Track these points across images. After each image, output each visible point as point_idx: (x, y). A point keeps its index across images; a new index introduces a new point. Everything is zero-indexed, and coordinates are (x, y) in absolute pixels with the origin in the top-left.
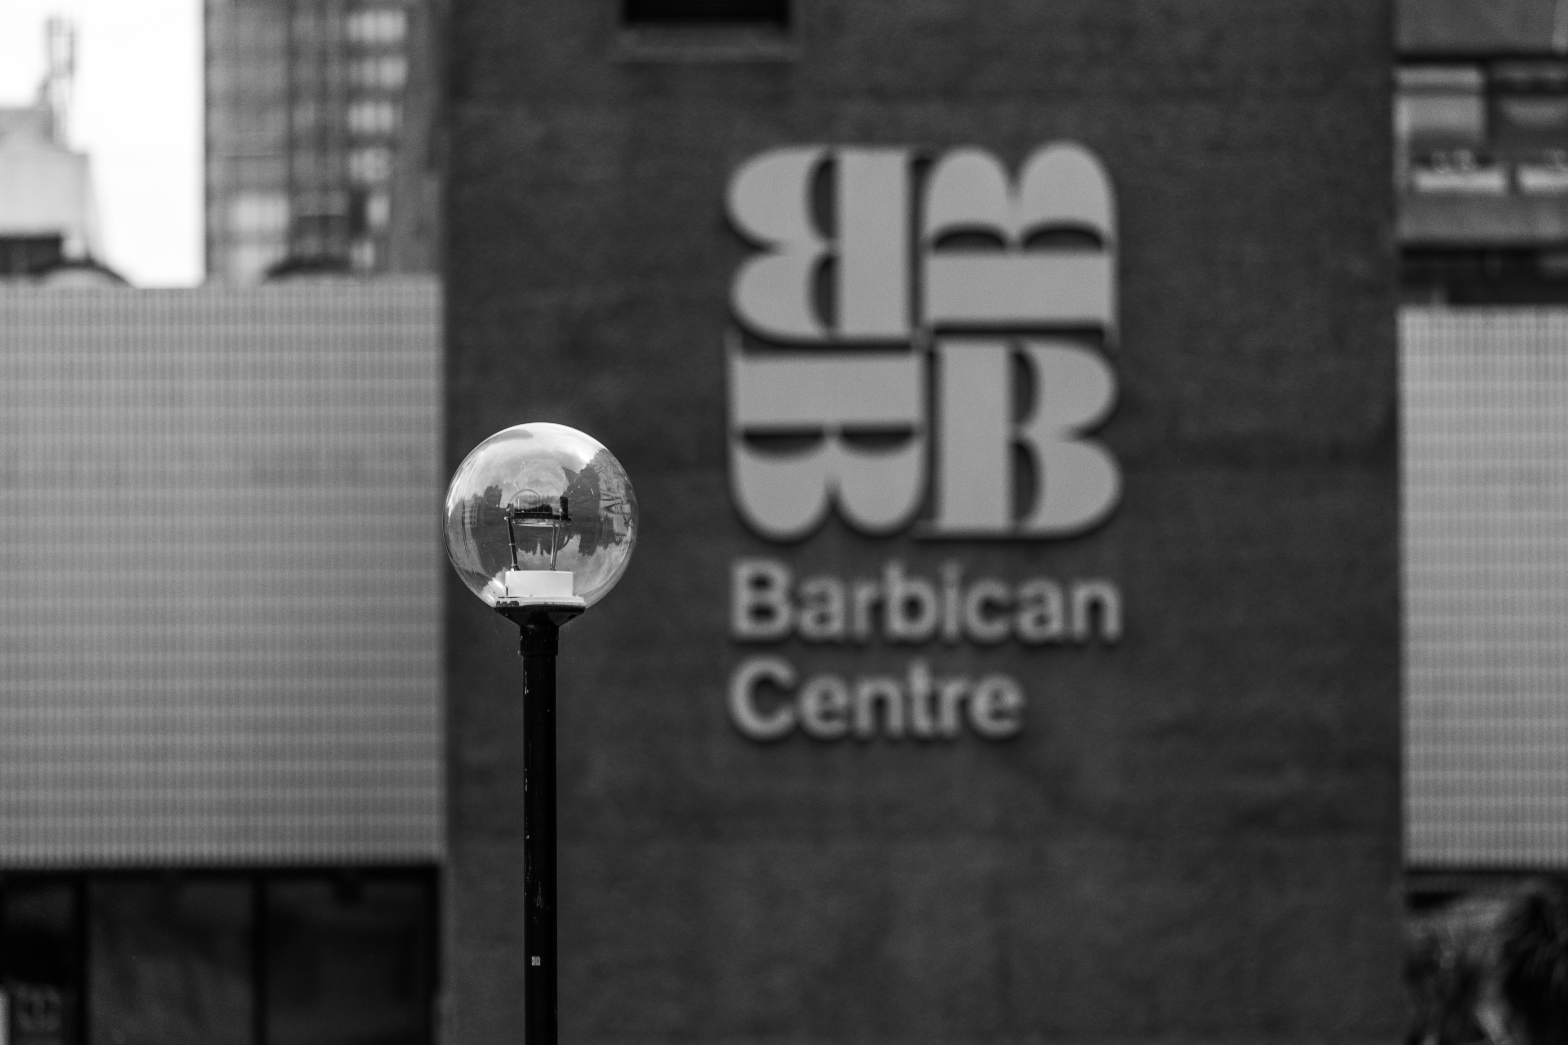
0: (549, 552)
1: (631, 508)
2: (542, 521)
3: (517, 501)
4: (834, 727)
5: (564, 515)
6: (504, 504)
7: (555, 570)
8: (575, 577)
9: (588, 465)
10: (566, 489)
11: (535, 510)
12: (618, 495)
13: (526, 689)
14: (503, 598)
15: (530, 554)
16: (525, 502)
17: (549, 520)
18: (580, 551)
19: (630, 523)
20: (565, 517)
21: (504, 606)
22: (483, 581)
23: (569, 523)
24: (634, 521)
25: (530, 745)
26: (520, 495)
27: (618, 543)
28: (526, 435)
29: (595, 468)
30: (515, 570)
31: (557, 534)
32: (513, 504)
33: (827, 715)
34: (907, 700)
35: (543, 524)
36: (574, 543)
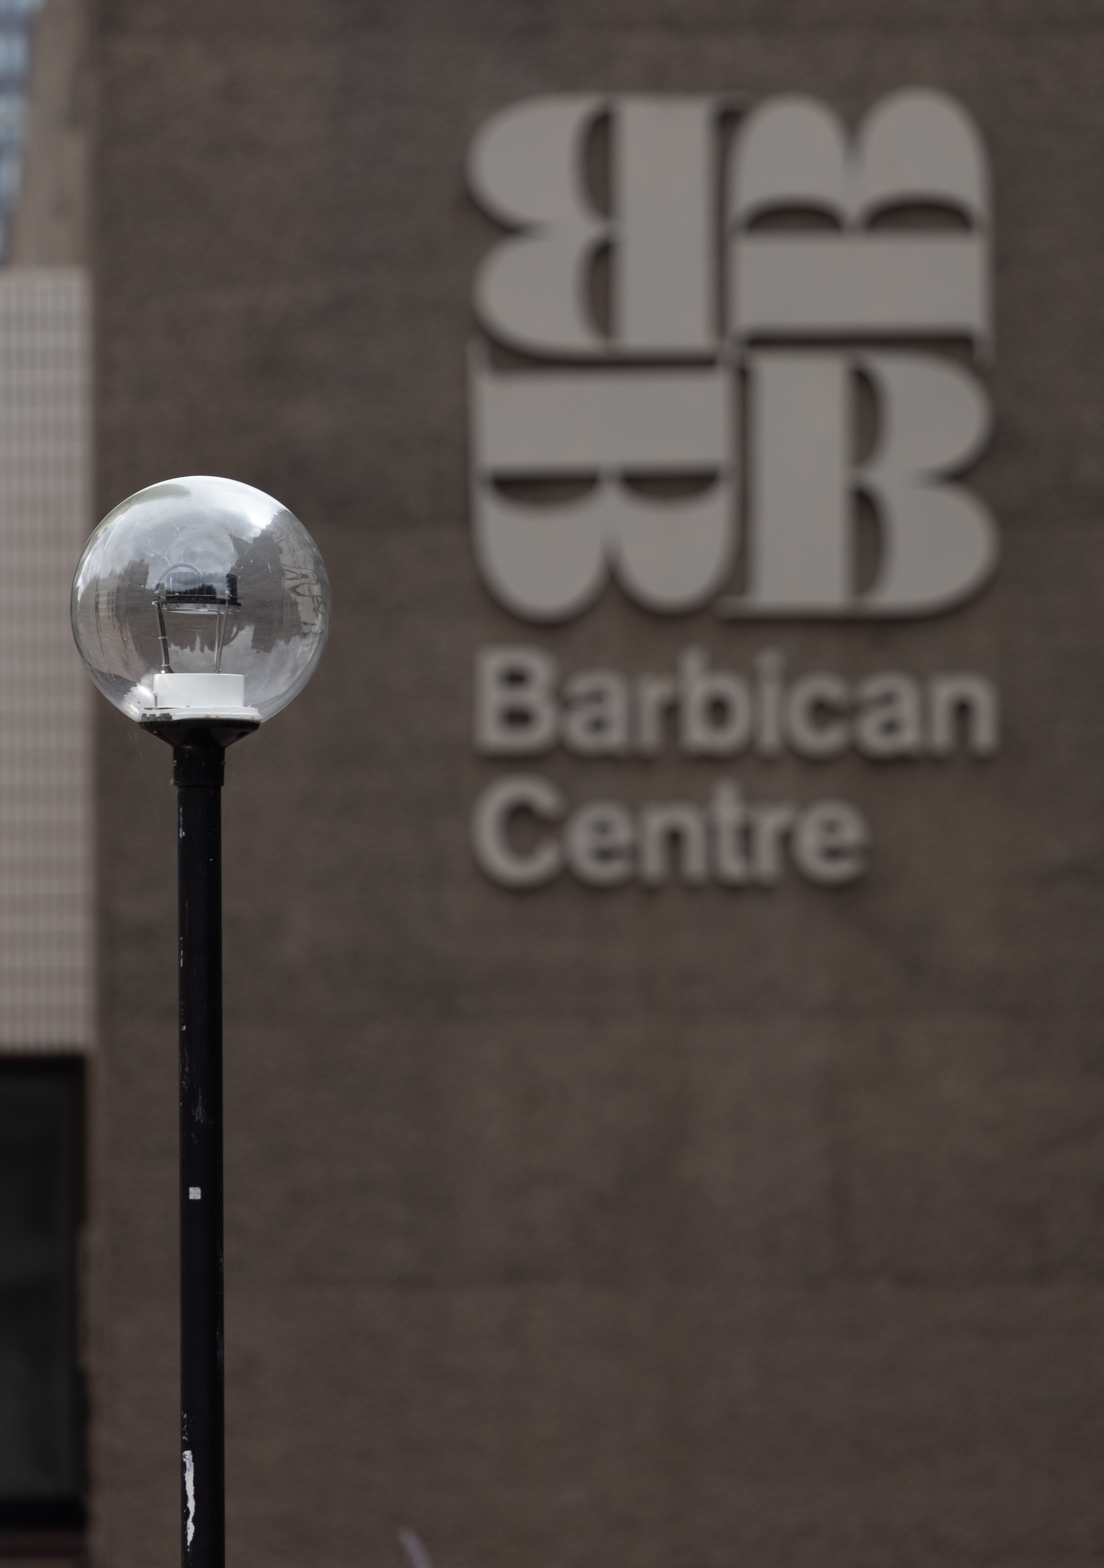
0: (212, 648)
1: (322, 589)
2: (203, 607)
3: (168, 580)
4: (613, 870)
5: (232, 598)
6: (151, 583)
7: (219, 672)
8: (247, 681)
9: (263, 531)
10: (234, 564)
11: (193, 592)
12: (304, 572)
13: (181, 830)
14: (151, 709)
15: (187, 650)
16: (179, 581)
17: (212, 605)
18: (253, 647)
19: (321, 609)
20: (233, 601)
21: (152, 720)
22: (124, 685)
23: (238, 609)
24: (325, 605)
25: (186, 905)
26: (173, 571)
27: (305, 635)
28: (181, 492)
29: (274, 536)
30: (166, 673)
31: (223, 624)
32: (163, 585)
33: (605, 855)
34: (711, 833)
35: (204, 610)
36: (246, 634)
